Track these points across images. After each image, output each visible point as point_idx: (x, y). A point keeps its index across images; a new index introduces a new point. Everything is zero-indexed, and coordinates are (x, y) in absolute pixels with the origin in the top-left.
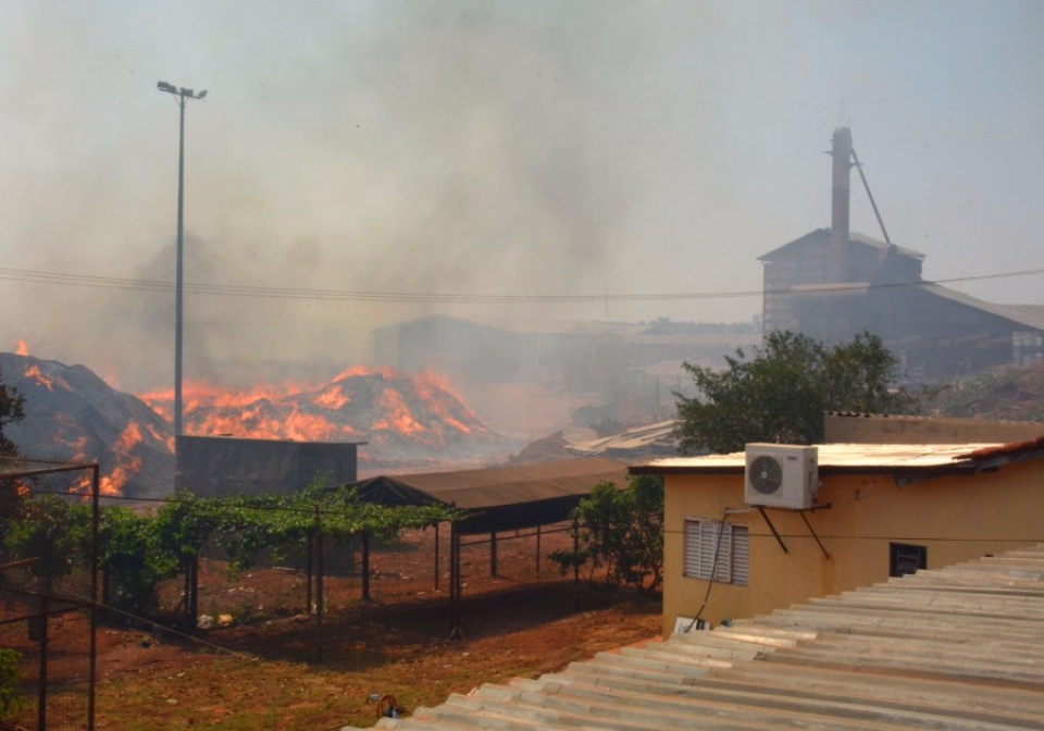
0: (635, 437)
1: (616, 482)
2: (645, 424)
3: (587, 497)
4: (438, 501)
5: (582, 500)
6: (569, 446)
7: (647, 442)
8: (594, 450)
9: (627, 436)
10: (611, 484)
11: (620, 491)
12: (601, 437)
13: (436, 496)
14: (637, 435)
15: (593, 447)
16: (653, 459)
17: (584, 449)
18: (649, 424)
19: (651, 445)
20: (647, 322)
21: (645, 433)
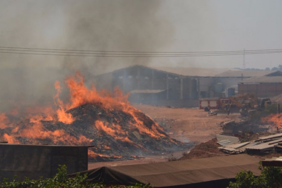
0: (265, 142)
1: (252, 171)
2: (270, 134)
3: (234, 180)
4: (139, 182)
5: (231, 182)
6: (221, 148)
7: (272, 146)
8: (238, 150)
9: (259, 142)
10: (249, 172)
11: (256, 177)
12: (242, 142)
13: (138, 179)
14: (266, 141)
15: (236, 148)
16: (278, 157)
17: (231, 150)
18: (274, 134)
19: (276, 147)
20: (271, 69)
21: (271, 139)
